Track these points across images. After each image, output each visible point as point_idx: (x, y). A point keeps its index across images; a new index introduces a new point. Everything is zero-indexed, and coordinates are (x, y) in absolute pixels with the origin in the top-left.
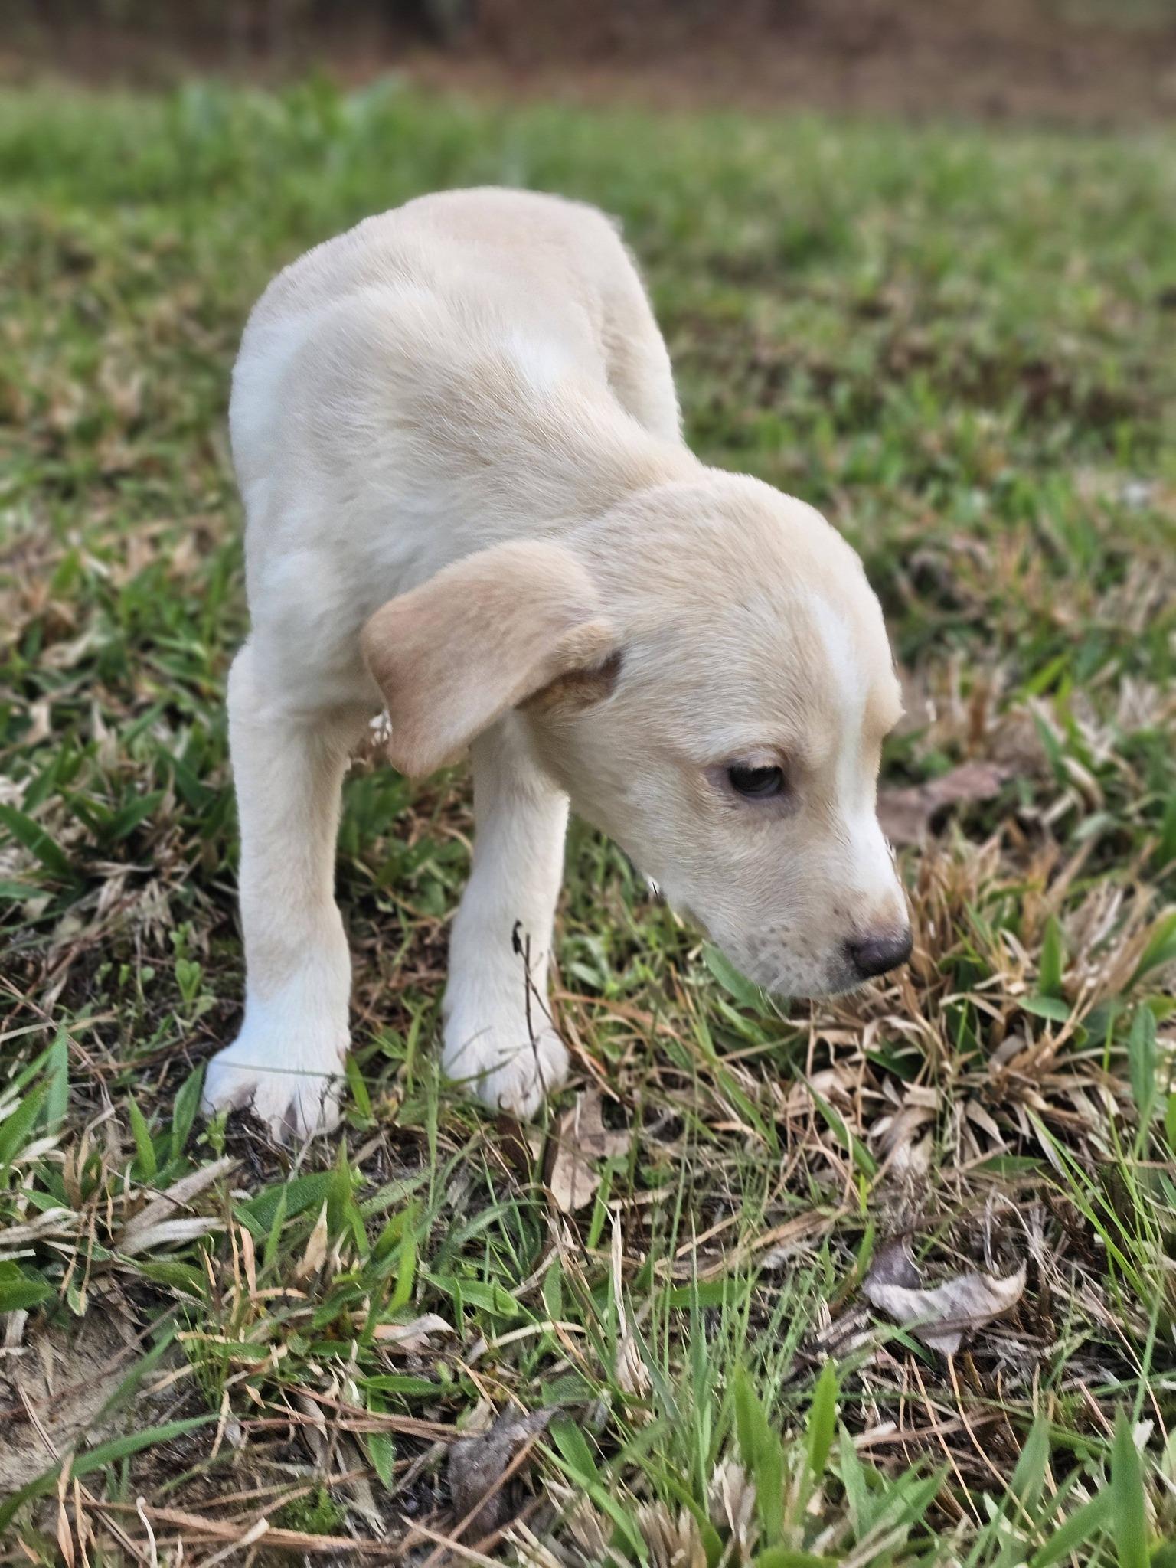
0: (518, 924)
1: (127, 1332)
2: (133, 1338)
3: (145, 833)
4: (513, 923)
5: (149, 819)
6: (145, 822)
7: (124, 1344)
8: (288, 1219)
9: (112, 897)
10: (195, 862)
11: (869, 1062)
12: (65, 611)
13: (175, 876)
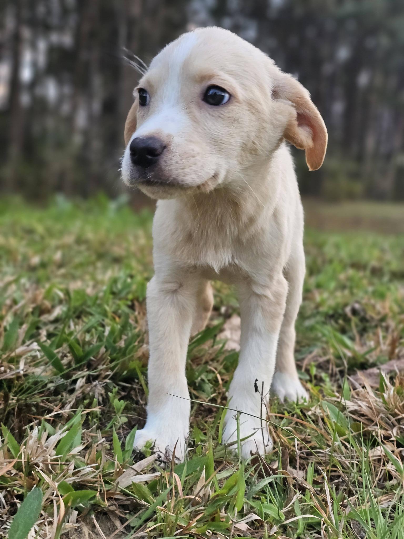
0: (257, 380)
1: (118, 523)
2: (121, 526)
3: (92, 363)
4: (255, 380)
5: (94, 357)
6: (92, 358)
7: (117, 529)
8: (186, 477)
9: (81, 384)
10: (115, 371)
11: (397, 441)
12: (48, 304)
13: (106, 377)
